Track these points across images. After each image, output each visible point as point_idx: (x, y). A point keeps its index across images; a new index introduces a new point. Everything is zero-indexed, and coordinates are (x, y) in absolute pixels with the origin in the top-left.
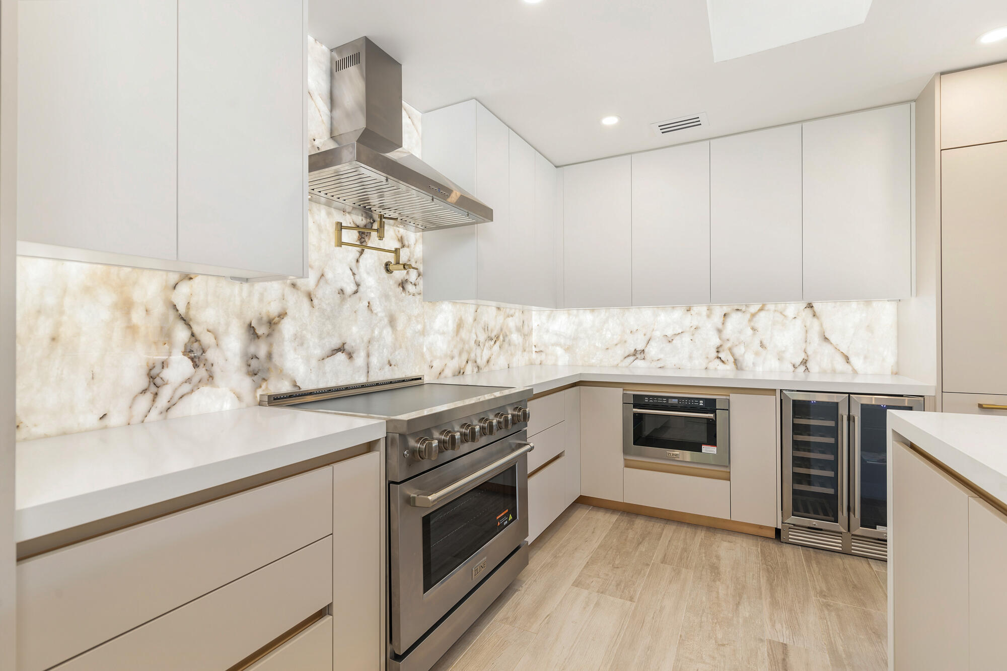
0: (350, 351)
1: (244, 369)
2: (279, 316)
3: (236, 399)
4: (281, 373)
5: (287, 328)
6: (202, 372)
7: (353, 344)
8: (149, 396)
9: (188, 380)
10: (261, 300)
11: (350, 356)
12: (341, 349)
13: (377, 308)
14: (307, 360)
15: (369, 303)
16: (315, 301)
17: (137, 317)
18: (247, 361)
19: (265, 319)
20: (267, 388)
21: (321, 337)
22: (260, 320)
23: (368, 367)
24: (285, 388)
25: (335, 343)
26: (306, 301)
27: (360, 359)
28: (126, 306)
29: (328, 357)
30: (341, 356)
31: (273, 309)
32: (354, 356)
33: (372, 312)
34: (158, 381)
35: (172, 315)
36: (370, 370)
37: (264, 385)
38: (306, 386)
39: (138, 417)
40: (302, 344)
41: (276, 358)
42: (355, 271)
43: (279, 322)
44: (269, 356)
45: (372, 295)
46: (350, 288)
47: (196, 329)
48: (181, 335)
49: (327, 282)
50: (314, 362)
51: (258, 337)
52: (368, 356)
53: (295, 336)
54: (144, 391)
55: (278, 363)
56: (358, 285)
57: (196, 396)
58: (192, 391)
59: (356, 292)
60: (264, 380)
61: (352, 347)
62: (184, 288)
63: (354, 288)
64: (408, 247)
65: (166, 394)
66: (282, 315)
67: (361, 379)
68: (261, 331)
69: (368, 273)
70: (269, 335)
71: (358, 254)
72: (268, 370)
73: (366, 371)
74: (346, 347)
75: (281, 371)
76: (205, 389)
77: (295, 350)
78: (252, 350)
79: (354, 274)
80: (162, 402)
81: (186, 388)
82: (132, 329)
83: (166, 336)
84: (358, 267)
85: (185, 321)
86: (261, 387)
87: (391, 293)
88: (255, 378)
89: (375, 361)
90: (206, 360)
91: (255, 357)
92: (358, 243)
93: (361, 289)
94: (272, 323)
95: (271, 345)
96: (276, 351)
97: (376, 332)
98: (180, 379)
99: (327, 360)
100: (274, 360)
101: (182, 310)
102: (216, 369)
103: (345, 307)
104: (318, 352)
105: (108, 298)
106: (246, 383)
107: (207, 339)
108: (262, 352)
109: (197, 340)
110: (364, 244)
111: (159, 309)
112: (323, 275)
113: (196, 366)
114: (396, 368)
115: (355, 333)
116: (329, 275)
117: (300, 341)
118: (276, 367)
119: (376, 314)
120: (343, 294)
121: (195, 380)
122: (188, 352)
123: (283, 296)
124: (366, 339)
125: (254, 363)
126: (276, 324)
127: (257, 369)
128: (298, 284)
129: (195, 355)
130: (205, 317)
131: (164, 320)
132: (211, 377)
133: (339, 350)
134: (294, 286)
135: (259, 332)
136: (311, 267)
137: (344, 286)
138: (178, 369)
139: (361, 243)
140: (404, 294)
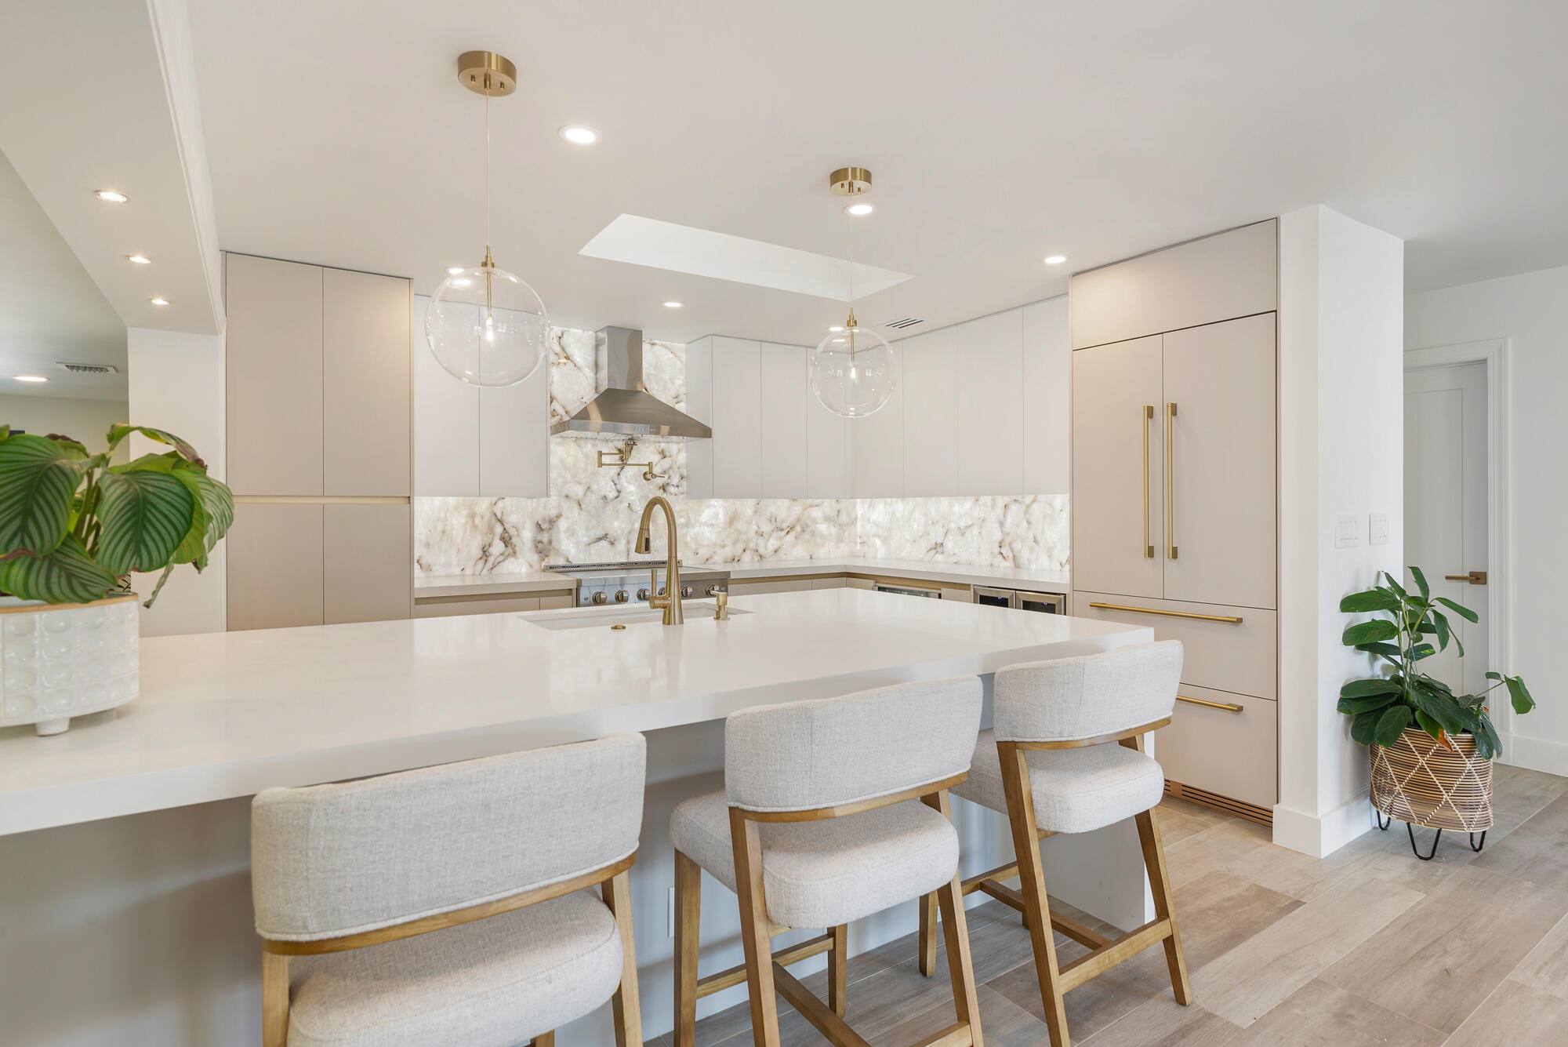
0: (612, 539)
1: (534, 549)
2: (556, 518)
4: (558, 553)
5: (562, 525)
6: (510, 550)
7: (616, 534)
8: (482, 563)
9: (502, 554)
10: (544, 509)
11: (613, 542)
12: (605, 538)
14: (577, 547)
15: (630, 504)
16: (583, 506)
17: (477, 522)
18: (536, 545)
19: (547, 518)
20: (549, 561)
21: (586, 531)
22: (544, 521)
24: (561, 562)
25: (600, 533)
26: (576, 506)
27: (622, 545)
28: (472, 516)
29: (593, 543)
30: (603, 542)
31: (553, 513)
32: (616, 542)
33: (634, 510)
34: (487, 554)
35: (494, 521)
36: (631, 553)
37: (547, 559)
38: (576, 562)
39: (477, 573)
40: (573, 535)
41: (554, 543)
42: (617, 483)
43: (557, 520)
44: (550, 542)
45: (634, 497)
46: (611, 494)
47: (506, 527)
48: (499, 529)
49: (592, 492)
50: (582, 547)
51: (542, 530)
52: (629, 542)
53: (568, 530)
54: (481, 558)
55: (556, 547)
56: (620, 491)
57: (506, 563)
58: (504, 560)
59: (617, 497)
60: (547, 557)
61: (614, 537)
62: (500, 504)
63: (617, 494)
64: (670, 456)
65: (491, 560)
66: (559, 516)
67: (624, 560)
69: (630, 482)
70: (550, 530)
71: (619, 470)
72: (549, 551)
73: (628, 554)
74: (608, 536)
76: (511, 560)
77: (568, 538)
78: (539, 538)
79: (615, 485)
80: (489, 566)
81: (501, 558)
82: (475, 526)
83: (491, 530)
84: (619, 480)
85: (500, 522)
86: (545, 560)
87: (651, 495)
88: (541, 555)
90: (512, 543)
91: (540, 542)
92: (620, 463)
93: (623, 494)
94: (552, 522)
95: (551, 535)
96: (554, 538)
98: (498, 554)
99: (591, 546)
101: (499, 517)
102: (518, 549)
103: (607, 510)
104: (585, 540)
105: (465, 512)
106: (535, 558)
107: (513, 532)
108: (545, 541)
109: (507, 532)
110: (624, 463)
111: (488, 515)
112: (589, 489)
113: (506, 546)
115: (617, 527)
116: (595, 487)
117: (571, 532)
118: (554, 549)
119: (636, 512)
120: (606, 499)
121: (506, 554)
122: (502, 539)
123: (560, 504)
124: (627, 530)
125: (540, 545)
126: (554, 522)
127: (542, 549)
128: (571, 495)
129: (506, 540)
130: (512, 519)
131: (490, 521)
132: (515, 553)
133: (600, 539)
134: (567, 496)
135: (544, 527)
136: (579, 483)
137: (607, 493)
138: (498, 547)
139: (622, 462)
140: (665, 495)
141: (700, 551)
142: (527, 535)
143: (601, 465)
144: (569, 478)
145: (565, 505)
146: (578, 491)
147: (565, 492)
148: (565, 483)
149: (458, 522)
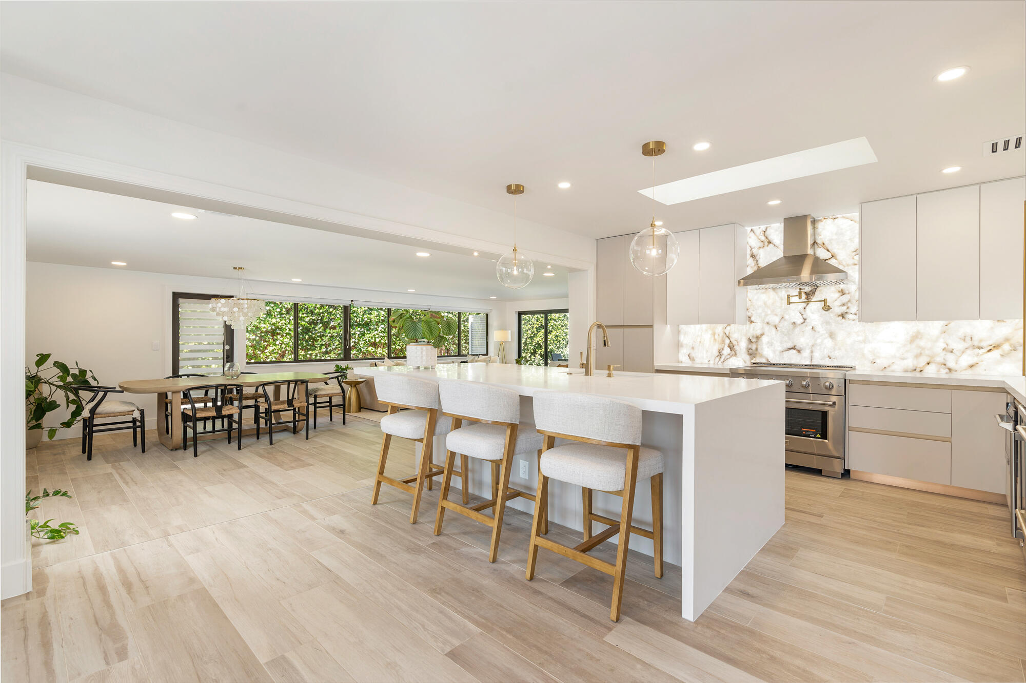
0: (799, 349)
1: (747, 353)
3: (745, 362)
4: (762, 356)
5: (765, 339)
6: (733, 352)
7: (801, 346)
8: (719, 357)
9: (729, 354)
10: (754, 330)
11: (799, 351)
12: (794, 348)
13: (819, 328)
14: (774, 352)
15: (813, 327)
16: (778, 329)
17: (716, 337)
18: (748, 350)
19: (755, 336)
20: (755, 359)
21: (781, 343)
22: (753, 337)
23: (812, 357)
24: (764, 361)
25: (790, 345)
26: (774, 328)
27: (806, 353)
28: (714, 334)
30: (793, 351)
31: (758, 333)
32: (801, 352)
33: (815, 331)
34: (721, 354)
35: (725, 336)
36: (813, 359)
38: (774, 362)
40: (772, 345)
41: (759, 350)
42: (803, 313)
43: (761, 337)
44: (757, 349)
45: (816, 323)
46: (799, 320)
47: (731, 340)
48: (727, 341)
49: (785, 320)
50: (777, 353)
51: (752, 342)
52: (812, 352)
53: (768, 342)
55: (760, 352)
56: (805, 319)
57: (731, 359)
58: (730, 358)
59: (804, 322)
60: (754, 357)
62: (728, 328)
63: (802, 321)
64: (849, 293)
65: (723, 357)
66: (762, 335)
67: (808, 363)
69: (813, 313)
70: (756, 342)
71: (805, 305)
72: (756, 354)
73: (810, 359)
74: (796, 347)
75: (762, 355)
76: (734, 357)
77: (768, 347)
78: (750, 346)
79: (802, 315)
80: (722, 359)
81: (729, 356)
82: (715, 340)
83: (723, 342)
84: (805, 311)
85: (728, 337)
86: (753, 359)
87: (831, 321)
88: (751, 356)
89: (817, 355)
90: (734, 349)
91: (751, 349)
92: (806, 300)
93: (807, 321)
94: (757, 338)
95: (757, 345)
96: (759, 347)
97: (819, 341)
98: (727, 354)
99: (785, 352)
101: (728, 335)
102: (737, 352)
103: (796, 330)
104: (780, 349)
105: (710, 332)
106: (747, 357)
107: (735, 343)
108: (754, 347)
109: (732, 343)
110: (809, 300)
111: (722, 334)
112: (783, 318)
113: (731, 350)
114: (835, 360)
115: (803, 340)
116: (787, 317)
117: (770, 344)
118: (759, 353)
119: (819, 332)
120: (795, 324)
121: (731, 354)
122: (729, 346)
123: (763, 327)
124: (810, 344)
125: (750, 351)
126: (759, 338)
127: (752, 353)
128: (770, 322)
129: (731, 347)
130: (734, 336)
131: (723, 337)
132: (736, 354)
133: (792, 348)
134: (768, 323)
135: (753, 341)
136: (776, 315)
137: (796, 321)
138: (727, 351)
139: (808, 299)
140: (843, 320)
141: (878, 361)
142: (743, 345)
143: (789, 303)
144: (769, 312)
145: (767, 328)
146: (776, 320)
147: (766, 321)
148: (767, 315)
149: (707, 337)
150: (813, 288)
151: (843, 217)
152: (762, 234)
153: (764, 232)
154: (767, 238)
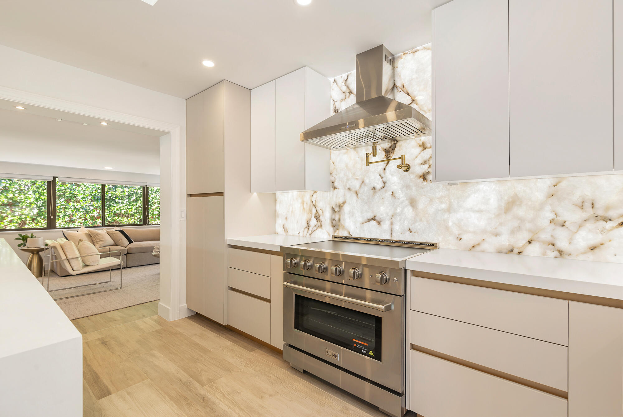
0: (379, 220)
1: (331, 224)
2: (343, 203)
3: (328, 235)
4: (344, 228)
5: (346, 209)
6: (319, 223)
7: (381, 217)
8: (307, 229)
9: (315, 226)
10: (337, 197)
11: (379, 223)
12: (373, 219)
13: (400, 194)
14: (355, 224)
15: (392, 193)
16: (359, 195)
17: (305, 206)
18: (332, 221)
19: (338, 205)
20: (338, 233)
21: (362, 213)
22: (336, 206)
23: (392, 231)
24: (346, 234)
25: (371, 216)
26: (355, 195)
27: (386, 225)
28: (303, 203)
29: (366, 222)
30: (373, 222)
31: (341, 200)
32: (381, 223)
33: (395, 198)
34: (309, 225)
35: (312, 205)
36: (393, 232)
37: (337, 231)
38: (354, 235)
39: (305, 235)
40: (353, 216)
41: (342, 220)
42: (383, 175)
43: (343, 205)
44: (339, 220)
45: (396, 187)
46: (379, 185)
47: (318, 209)
48: (314, 211)
49: (365, 185)
50: (358, 225)
51: (335, 212)
52: (392, 224)
53: (350, 212)
54: (306, 227)
55: (342, 223)
56: (385, 183)
57: (317, 231)
59: (384, 187)
60: (337, 229)
61: (380, 218)
62: (315, 196)
63: (382, 185)
64: (430, 148)
65: (311, 229)
66: (344, 203)
67: (388, 237)
68: (337, 209)
69: (392, 175)
70: (339, 212)
71: (385, 165)
72: (339, 226)
73: (390, 233)
74: (376, 218)
76: (319, 229)
77: (350, 218)
78: (333, 217)
79: (382, 177)
80: (309, 231)
81: (315, 228)
82: (304, 209)
83: (311, 211)
84: (384, 173)
85: (315, 206)
86: (336, 232)
87: (411, 184)
88: (334, 228)
89: (397, 227)
90: (320, 220)
91: (334, 220)
92: (385, 159)
93: (387, 185)
94: (340, 206)
95: (340, 215)
96: (341, 218)
97: (399, 210)
98: (314, 226)
99: (365, 224)
100: (341, 221)
101: (314, 203)
102: (323, 223)
103: (376, 196)
104: (360, 220)
105: (300, 201)
106: (331, 230)
107: (320, 212)
108: (337, 219)
109: (318, 213)
110: (389, 158)
111: (309, 203)
112: (363, 182)
113: (317, 221)
114: (416, 234)
115: (382, 211)
116: (367, 181)
117: (352, 214)
118: (342, 225)
119: (399, 199)
120: (375, 189)
121: (317, 226)
122: (316, 217)
123: (345, 194)
124: (390, 214)
125: (334, 222)
126: (342, 207)
127: (335, 225)
128: (351, 188)
129: (317, 218)
130: (320, 205)
131: (310, 206)
132: (321, 225)
133: (372, 219)
134: (349, 189)
135: (336, 210)
136: (357, 179)
137: (375, 185)
138: (313, 222)
139: (387, 158)
140: (425, 183)
141: (465, 237)
142: (327, 216)
143: (368, 164)
144: (350, 176)
145: (348, 194)
146: (356, 184)
147: (348, 186)
148: (348, 180)
149: (297, 206)
150: (393, 143)
151: (425, 48)
152: (343, 84)
153: (346, 81)
154: (348, 88)
